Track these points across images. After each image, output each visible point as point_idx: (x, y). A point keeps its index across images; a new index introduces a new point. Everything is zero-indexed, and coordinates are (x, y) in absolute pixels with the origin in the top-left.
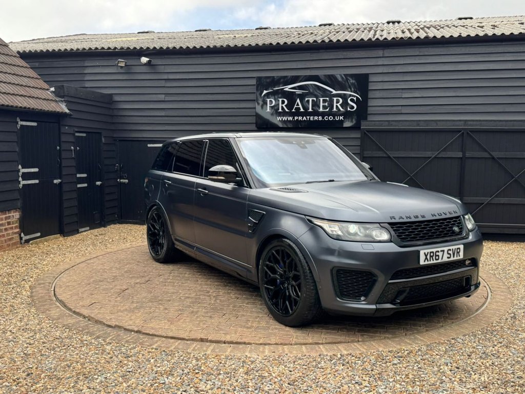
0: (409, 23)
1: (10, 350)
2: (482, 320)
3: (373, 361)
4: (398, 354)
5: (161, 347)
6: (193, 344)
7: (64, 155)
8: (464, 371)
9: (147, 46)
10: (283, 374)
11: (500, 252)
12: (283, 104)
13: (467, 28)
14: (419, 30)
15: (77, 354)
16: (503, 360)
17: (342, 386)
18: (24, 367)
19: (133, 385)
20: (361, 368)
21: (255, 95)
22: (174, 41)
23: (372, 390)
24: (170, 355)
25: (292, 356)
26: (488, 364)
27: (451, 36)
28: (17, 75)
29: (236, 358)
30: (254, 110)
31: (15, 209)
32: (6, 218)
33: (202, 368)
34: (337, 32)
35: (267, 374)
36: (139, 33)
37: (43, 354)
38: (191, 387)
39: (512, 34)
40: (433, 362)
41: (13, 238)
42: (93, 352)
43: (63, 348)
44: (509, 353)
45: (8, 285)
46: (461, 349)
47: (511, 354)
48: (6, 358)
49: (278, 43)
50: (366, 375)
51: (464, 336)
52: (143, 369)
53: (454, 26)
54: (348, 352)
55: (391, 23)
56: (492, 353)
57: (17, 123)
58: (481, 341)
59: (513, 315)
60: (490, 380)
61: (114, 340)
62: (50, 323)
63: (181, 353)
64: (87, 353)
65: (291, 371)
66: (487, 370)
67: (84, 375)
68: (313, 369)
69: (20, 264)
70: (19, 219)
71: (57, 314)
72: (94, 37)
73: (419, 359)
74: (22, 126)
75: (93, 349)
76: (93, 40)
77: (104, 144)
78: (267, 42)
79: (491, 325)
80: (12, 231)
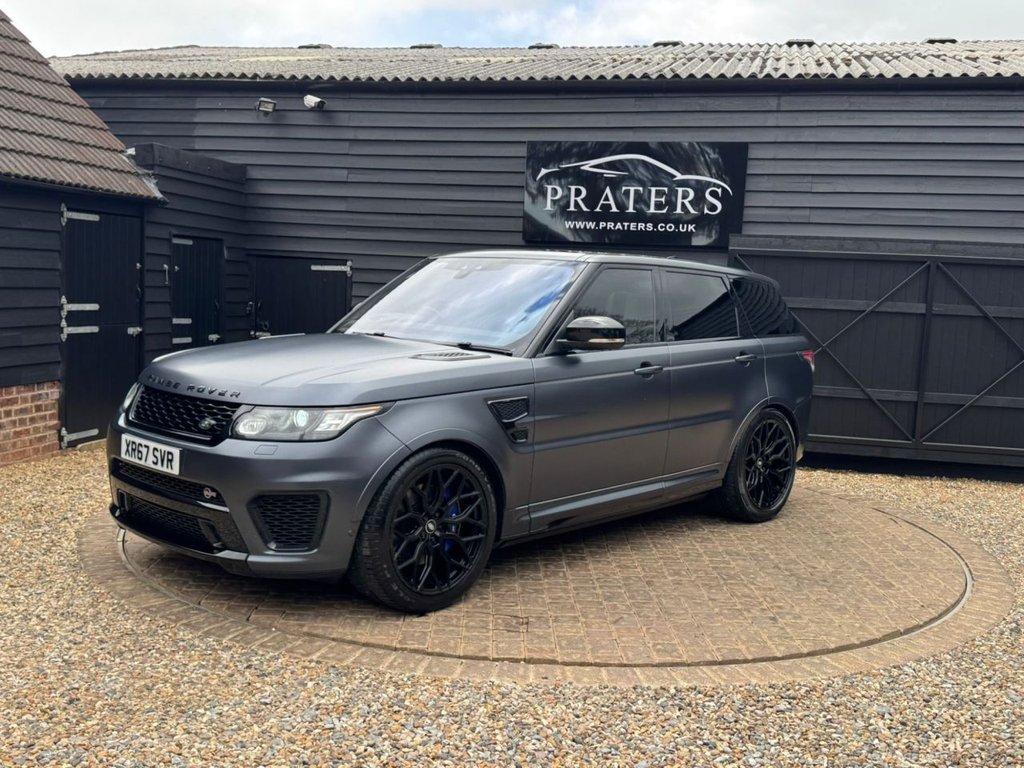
0: (830, 46)
1: (37, 653)
2: (953, 632)
3: (738, 704)
4: (788, 693)
5: (329, 658)
6: (389, 654)
7: (149, 280)
8: (917, 730)
9: (317, 74)
10: (563, 720)
11: (991, 502)
12: (577, 197)
13: (944, 60)
14: (850, 60)
15: (166, 666)
16: (992, 712)
17: (678, 749)
18: (63, 686)
19: (273, 731)
20: (715, 717)
21: (523, 177)
22: (369, 65)
23: (735, 759)
24: (345, 675)
25: (580, 686)
26: (962, 719)
27: (914, 75)
28: (64, 122)
29: (471, 687)
30: (519, 206)
31: (52, 381)
32: (34, 398)
33: (407, 703)
34: (690, 60)
35: (531, 720)
36: (300, 47)
37: (100, 664)
38: (385, 739)
40: (855, 711)
41: (45, 437)
42: (196, 663)
43: (138, 653)
44: (1005, 698)
45: (35, 527)
46: (911, 687)
47: (1008, 701)
48: (28, 668)
49: (573, 77)
50: (724, 729)
51: (919, 661)
52: (293, 699)
53: (919, 55)
54: (690, 685)
55: (795, 46)
56: (971, 697)
57: (62, 214)
58: (949, 674)
59: (1014, 625)
60: (967, 750)
61: (238, 642)
62: (114, 604)
63: (366, 672)
64: (185, 665)
65: (578, 716)
66: (960, 730)
67: (180, 706)
68: (621, 713)
69: (58, 487)
70: (58, 400)
71: (129, 588)
72: (214, 53)
73: (828, 703)
74: (70, 220)
75: (196, 657)
76: (211, 58)
77: (227, 261)
78: (552, 74)
79: (970, 643)
80: (44, 424)
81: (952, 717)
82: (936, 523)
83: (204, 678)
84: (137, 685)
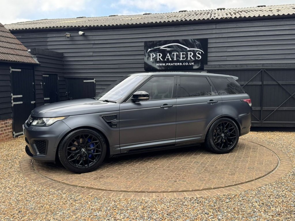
0: (230, 9)
1: (9, 198)
2: (275, 176)
3: (214, 201)
4: (229, 197)
5: (94, 195)
6: (112, 193)
7: (37, 87)
8: (267, 205)
9: (82, 25)
10: (164, 209)
11: (284, 138)
12: (159, 56)
13: (263, 11)
14: (236, 13)
15: (47, 200)
16: (288, 199)
17: (198, 215)
18: (17, 207)
19: (79, 217)
20: (208, 205)
21: (144, 51)
22: (97, 22)
23: (215, 217)
24: (99, 199)
25: (168, 198)
26: (280, 202)
27: (254, 16)
28: (9, 43)
29: (136, 200)
30: (143, 60)
31: (10, 118)
32: (5, 123)
33: (118, 206)
34: (190, 15)
35: (154, 209)
36: (77, 18)
37: (28, 200)
38: (112, 217)
39: (289, 14)
40: (249, 201)
41: (9, 134)
42: (56, 198)
43: (39, 196)
44: (292, 194)
45: (7, 161)
46: (264, 193)
47: (293, 195)
48: (6, 203)
49: (156, 22)
50: (211, 209)
51: (266, 185)
52: (84, 207)
53: (255, 10)
54: (200, 196)
55: (220, 10)
56: (282, 195)
57: (10, 70)
58: (275, 188)
59: (293, 173)
60: (282, 210)
61: (67, 191)
62: (31, 182)
63: (105, 198)
64: (52, 199)
65: (168, 207)
66: (279, 205)
67: (51, 211)
68: (181, 206)
69: (13, 149)
70: (12, 124)
71: (35, 177)
72: (52, 21)
73: (241, 199)
74: (12, 71)
75: (55, 197)
76: (51, 22)
77: (59, 81)
78: (150, 21)
79: (281, 179)
80: (8, 131)
81: (277, 201)
82: (268, 145)
83: (58, 203)
84: (38, 206)
